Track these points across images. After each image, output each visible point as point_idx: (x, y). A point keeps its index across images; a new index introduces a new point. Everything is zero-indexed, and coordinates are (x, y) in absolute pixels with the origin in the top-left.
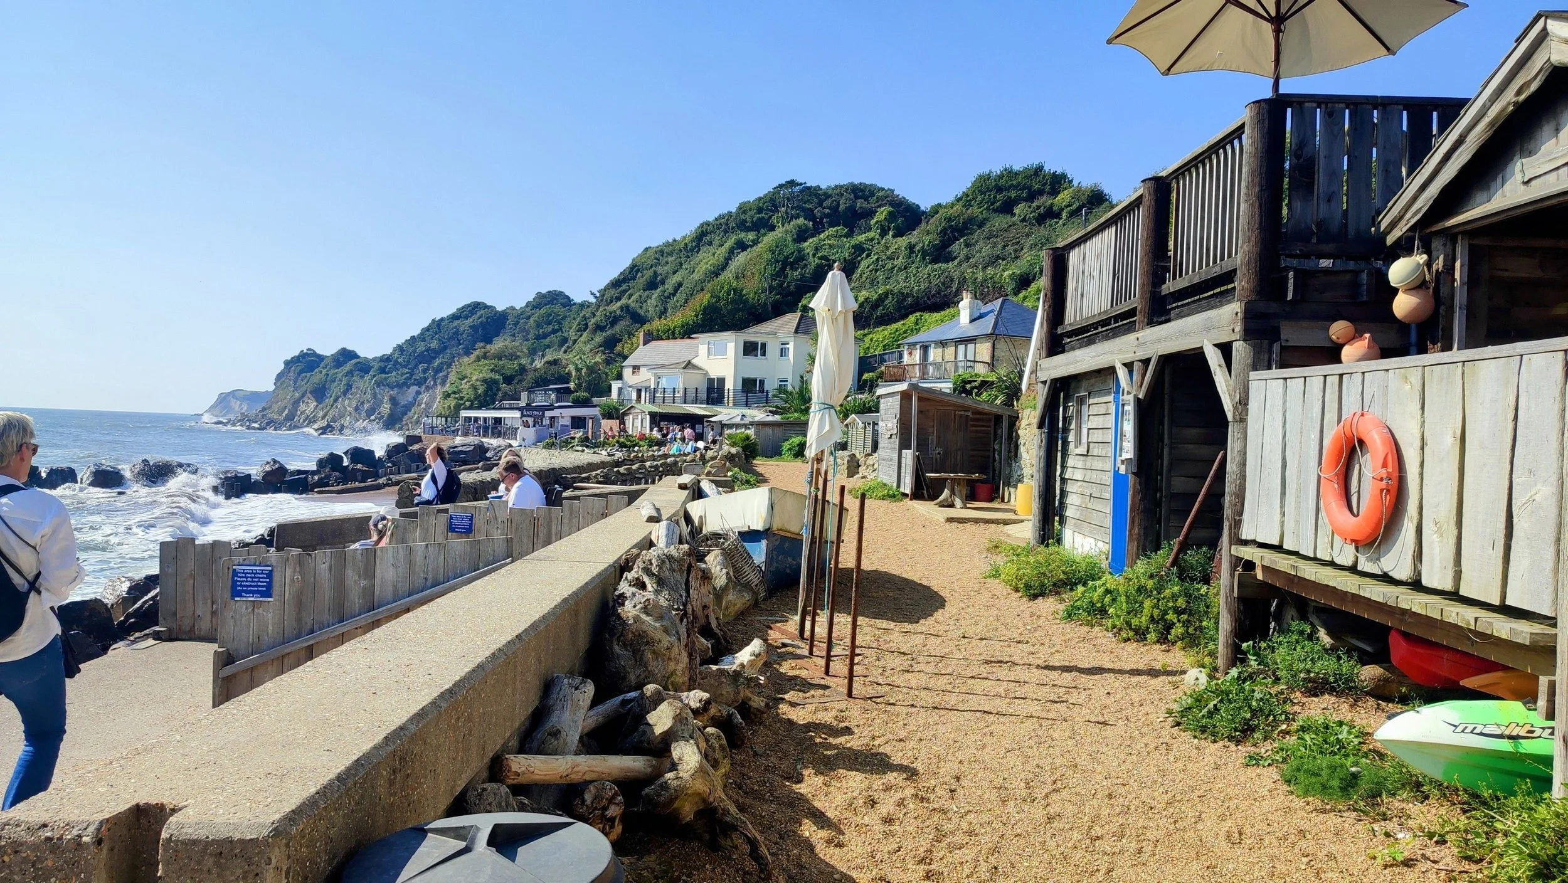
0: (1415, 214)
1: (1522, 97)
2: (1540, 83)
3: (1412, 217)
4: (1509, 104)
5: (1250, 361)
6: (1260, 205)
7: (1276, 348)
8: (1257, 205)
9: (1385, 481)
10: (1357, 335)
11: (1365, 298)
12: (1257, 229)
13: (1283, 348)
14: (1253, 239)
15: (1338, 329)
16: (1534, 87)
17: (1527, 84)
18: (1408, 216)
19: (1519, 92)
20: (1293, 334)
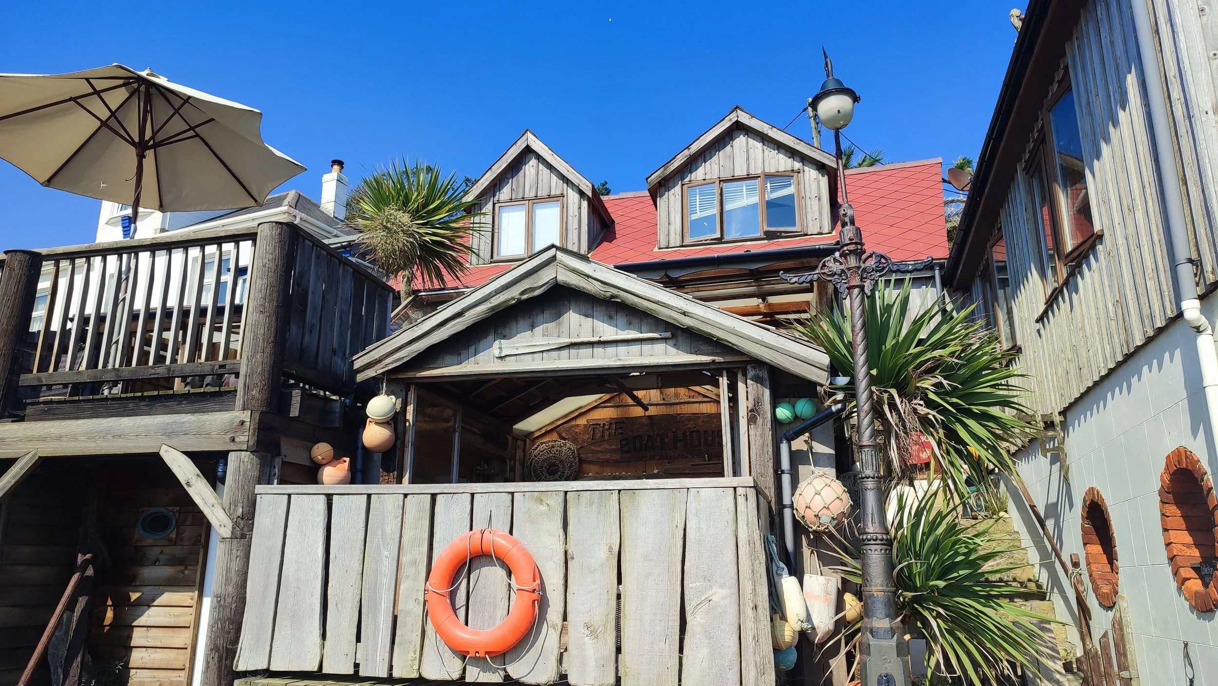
0: (396, 361)
1: (525, 297)
2: (543, 292)
3: (392, 363)
4: (513, 299)
5: (256, 473)
6: (277, 320)
7: (278, 462)
8: (274, 318)
9: (537, 593)
10: (336, 457)
11: (337, 425)
12: (272, 342)
13: (284, 463)
14: (268, 350)
15: (322, 450)
16: (537, 293)
17: (532, 289)
18: (388, 361)
19: (522, 293)
20: (291, 451)
